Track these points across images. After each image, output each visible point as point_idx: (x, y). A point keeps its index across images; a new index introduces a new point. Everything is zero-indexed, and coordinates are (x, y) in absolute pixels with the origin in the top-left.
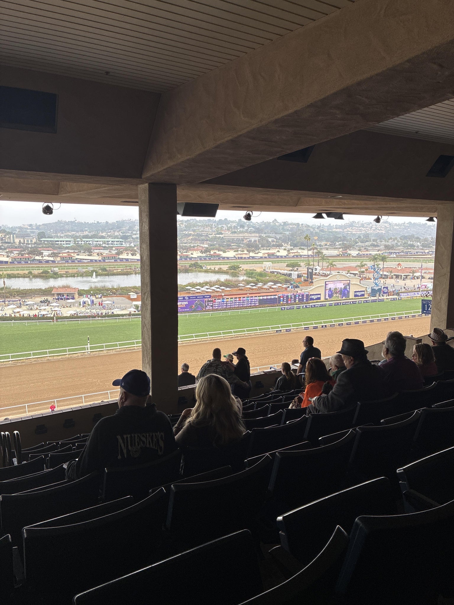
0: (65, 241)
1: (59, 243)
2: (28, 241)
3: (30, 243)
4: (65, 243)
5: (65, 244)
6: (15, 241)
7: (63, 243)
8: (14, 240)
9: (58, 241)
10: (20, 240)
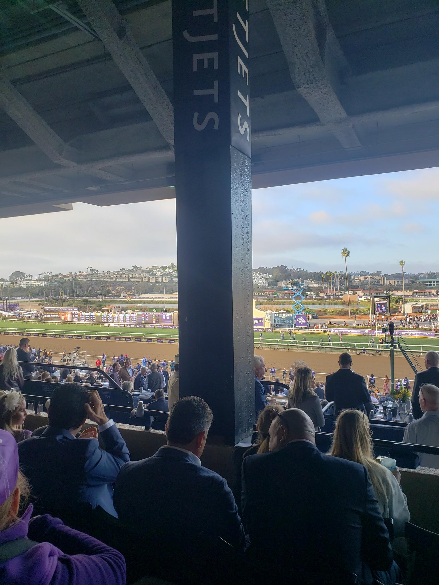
0: (435, 282)
1: (429, 284)
2: (398, 282)
3: (400, 284)
4: (435, 283)
5: (435, 285)
6: (386, 283)
7: (433, 284)
8: (384, 282)
9: (428, 282)
10: (390, 282)
